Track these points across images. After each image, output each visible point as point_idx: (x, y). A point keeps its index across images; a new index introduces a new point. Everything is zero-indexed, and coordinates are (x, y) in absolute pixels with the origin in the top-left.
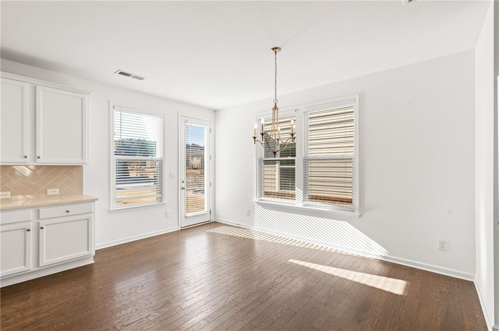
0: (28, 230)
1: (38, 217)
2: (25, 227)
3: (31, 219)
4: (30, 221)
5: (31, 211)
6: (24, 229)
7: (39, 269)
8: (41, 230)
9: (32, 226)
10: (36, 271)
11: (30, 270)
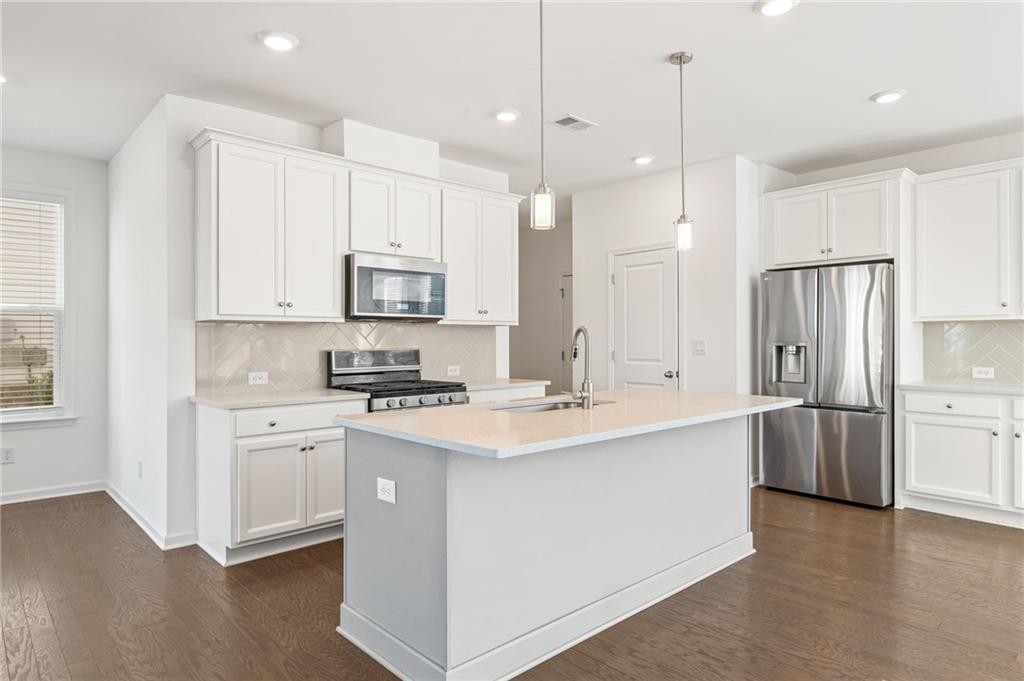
0: (994, 434)
1: (1012, 415)
2: (989, 427)
3: (1000, 416)
4: (998, 418)
5: (1000, 401)
6: (989, 430)
7: (1012, 510)
8: (1016, 439)
9: (1000, 428)
10: (1009, 512)
11: (998, 505)
